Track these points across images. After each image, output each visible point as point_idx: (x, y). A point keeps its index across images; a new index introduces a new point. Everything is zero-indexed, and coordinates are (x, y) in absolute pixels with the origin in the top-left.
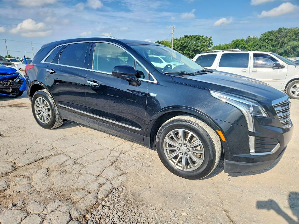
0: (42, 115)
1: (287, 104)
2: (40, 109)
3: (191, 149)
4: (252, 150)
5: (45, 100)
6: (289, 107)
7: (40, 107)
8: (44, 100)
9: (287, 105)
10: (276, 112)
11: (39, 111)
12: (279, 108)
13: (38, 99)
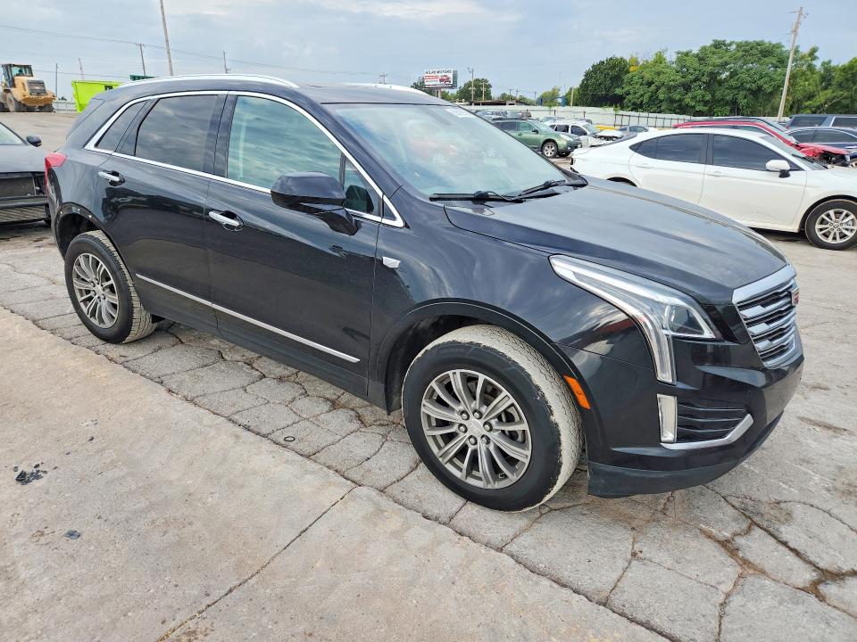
0: (96, 304)
1: (786, 293)
2: (90, 287)
3: (493, 422)
4: (669, 434)
5: (101, 263)
6: (790, 302)
7: (88, 280)
8: (98, 263)
9: (786, 296)
10: (745, 322)
11: (88, 292)
12: (757, 311)
13: (81, 259)
